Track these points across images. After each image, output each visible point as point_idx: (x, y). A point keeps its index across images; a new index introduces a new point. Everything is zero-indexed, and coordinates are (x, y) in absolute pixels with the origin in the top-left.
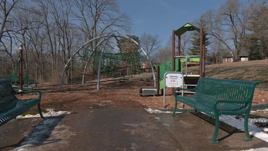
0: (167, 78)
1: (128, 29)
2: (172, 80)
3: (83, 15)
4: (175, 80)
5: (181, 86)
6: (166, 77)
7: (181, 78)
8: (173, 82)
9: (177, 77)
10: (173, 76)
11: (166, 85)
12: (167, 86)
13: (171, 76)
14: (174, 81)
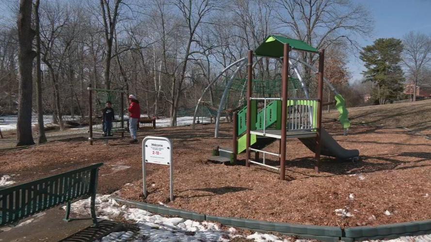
0: (147, 146)
1: (367, 30)
2: (155, 151)
3: (293, 18)
4: (158, 151)
5: (168, 163)
6: (146, 144)
7: (168, 148)
8: (155, 155)
9: (162, 146)
10: (155, 145)
11: (146, 159)
12: (147, 161)
13: (153, 145)
14: (158, 153)
